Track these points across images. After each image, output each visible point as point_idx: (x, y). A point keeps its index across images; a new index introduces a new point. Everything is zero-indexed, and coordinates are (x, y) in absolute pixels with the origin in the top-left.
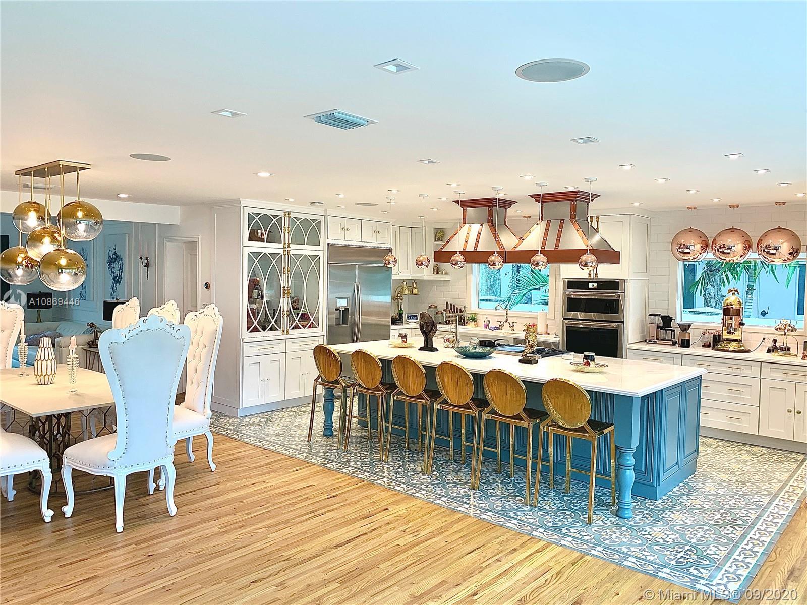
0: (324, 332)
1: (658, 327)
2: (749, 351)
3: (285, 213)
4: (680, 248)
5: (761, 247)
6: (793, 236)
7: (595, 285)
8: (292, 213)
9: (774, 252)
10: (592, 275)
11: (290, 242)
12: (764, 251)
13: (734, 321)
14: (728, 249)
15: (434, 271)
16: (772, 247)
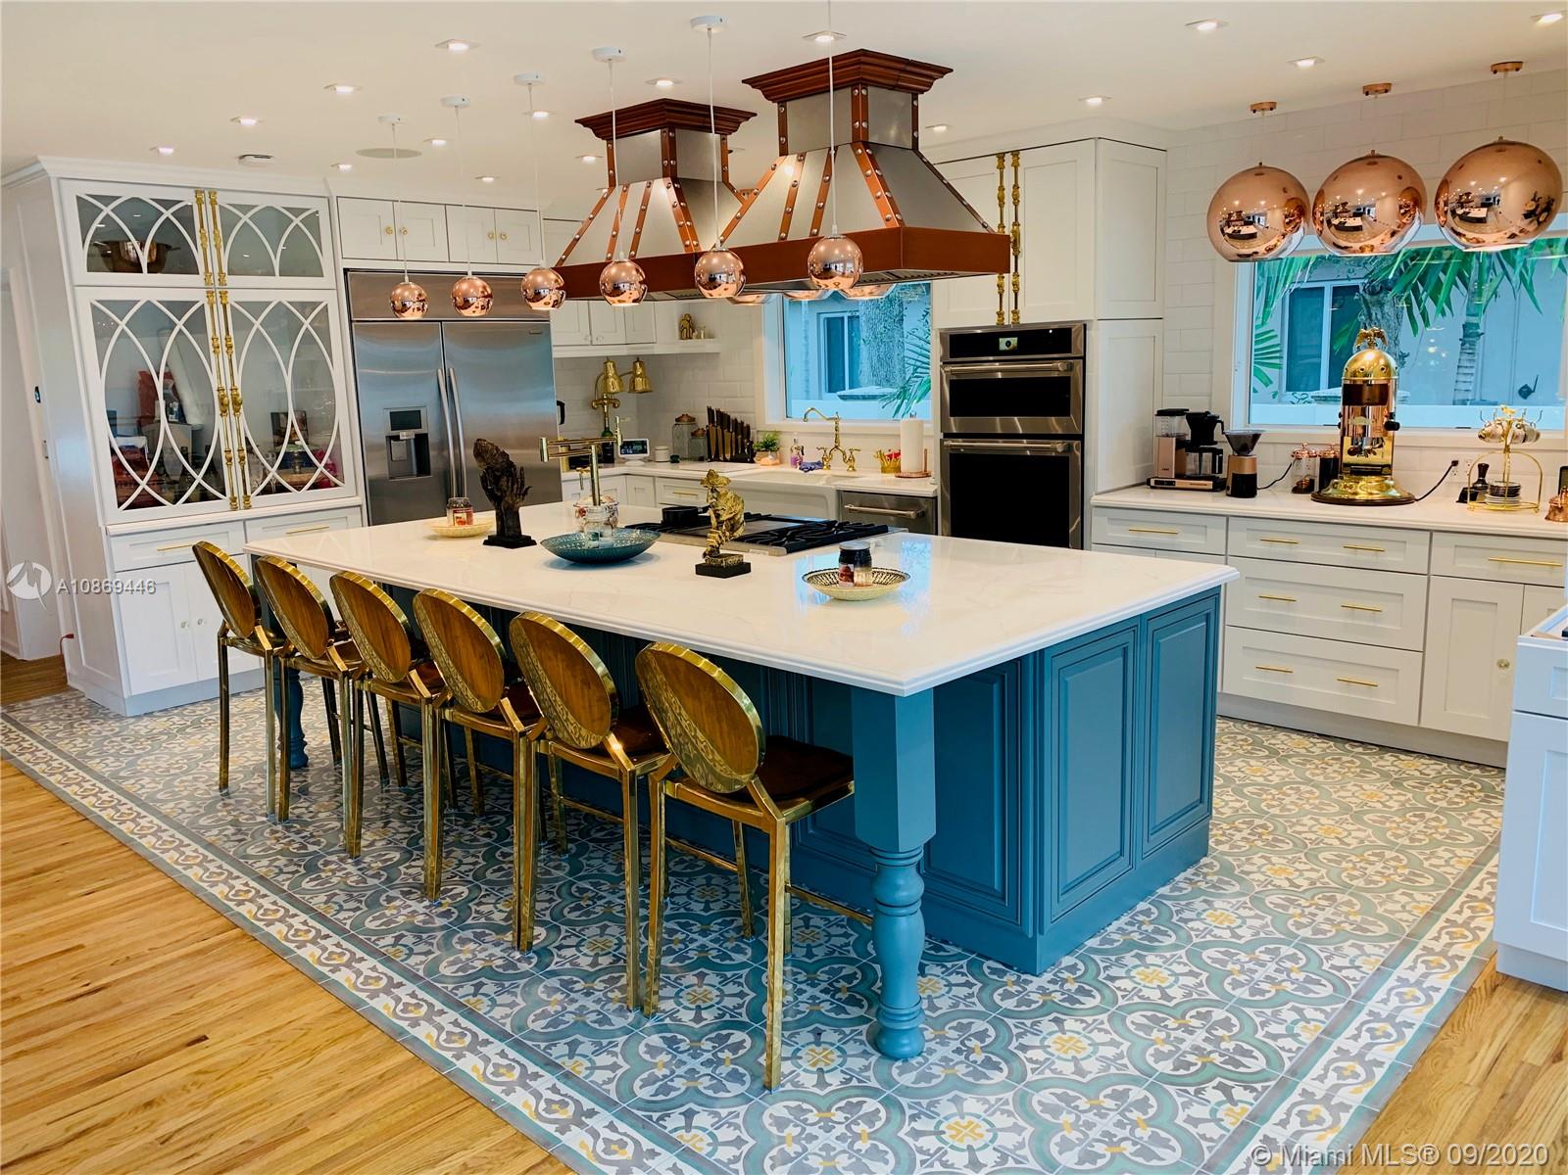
0: (361, 499)
1: (1181, 443)
2: (1408, 500)
3: (198, 191)
4: (1228, 223)
5: (1446, 204)
6: (1543, 164)
7: (1014, 341)
8: (219, 194)
9: (1482, 213)
10: (1006, 316)
11: (225, 270)
12: (1453, 212)
13: (1373, 417)
14: (1356, 215)
15: (681, 332)
16: (1478, 201)
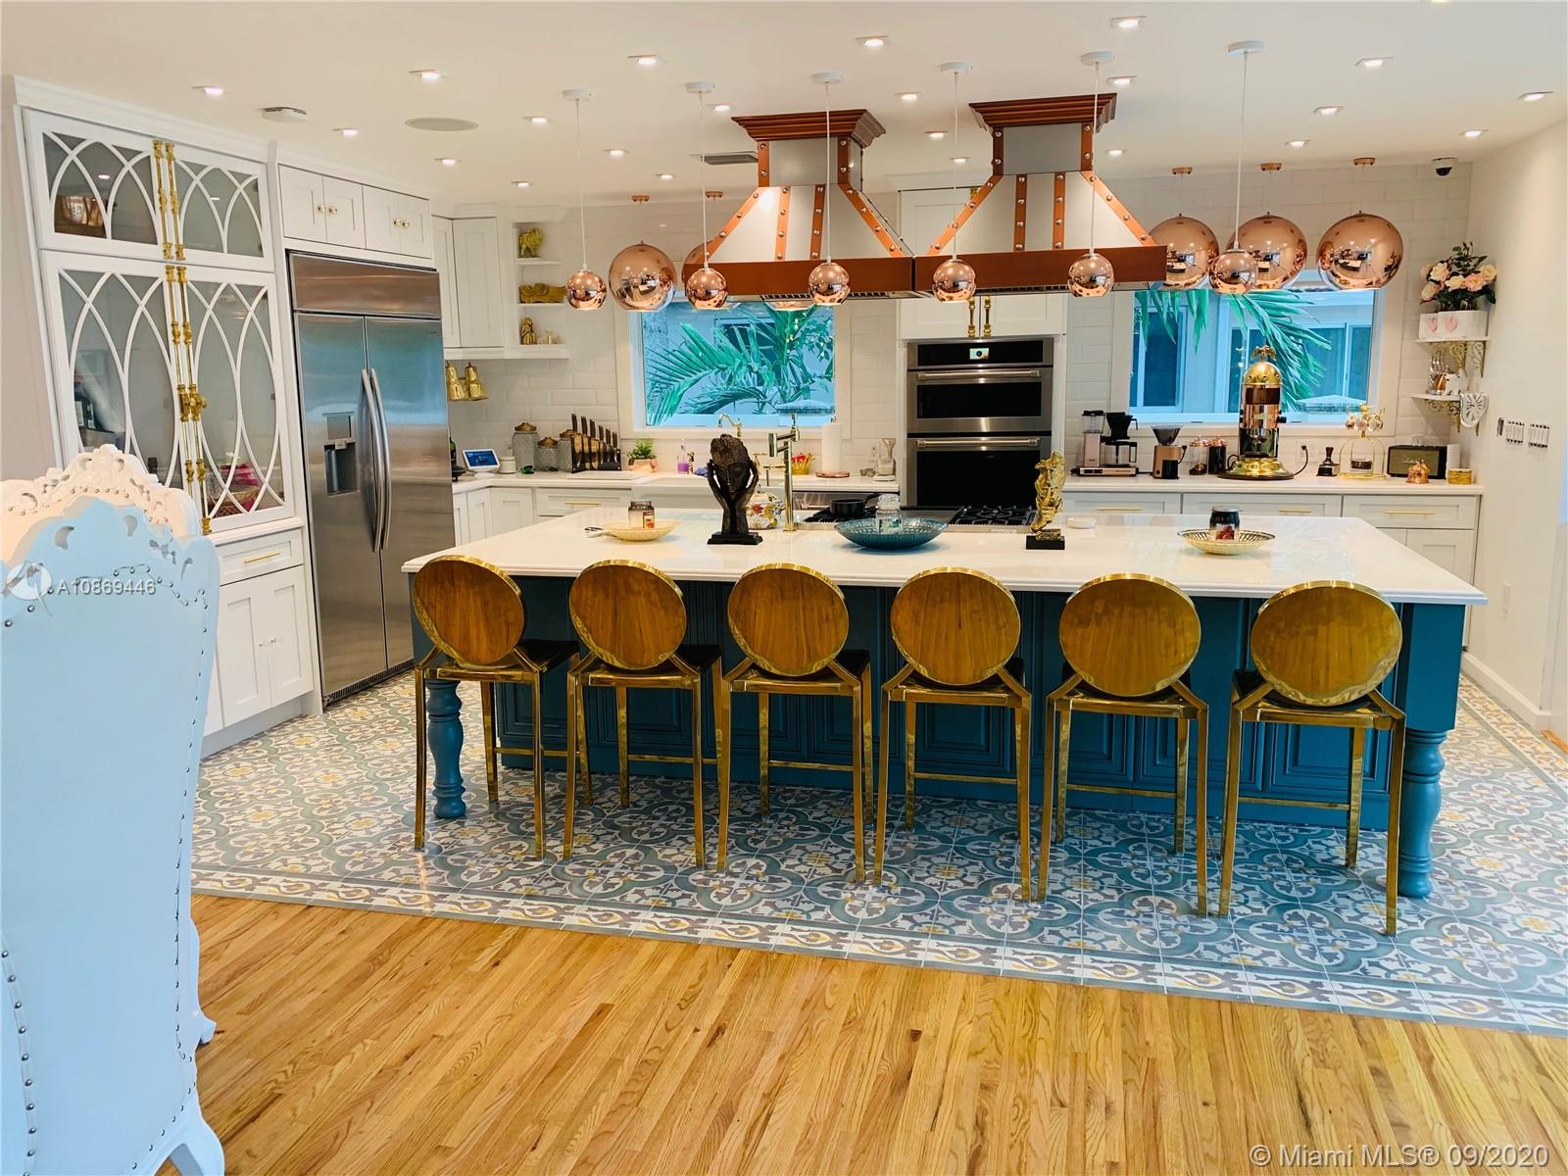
0: (301, 520)
1: (1103, 439)
2: (1287, 477)
3: (156, 144)
5: (1332, 256)
6: (1391, 231)
7: (985, 352)
9: (1357, 264)
10: (977, 329)
11: (181, 242)
12: (1336, 262)
13: (1267, 414)
14: (1265, 260)
15: (522, 338)
16: (1356, 255)
